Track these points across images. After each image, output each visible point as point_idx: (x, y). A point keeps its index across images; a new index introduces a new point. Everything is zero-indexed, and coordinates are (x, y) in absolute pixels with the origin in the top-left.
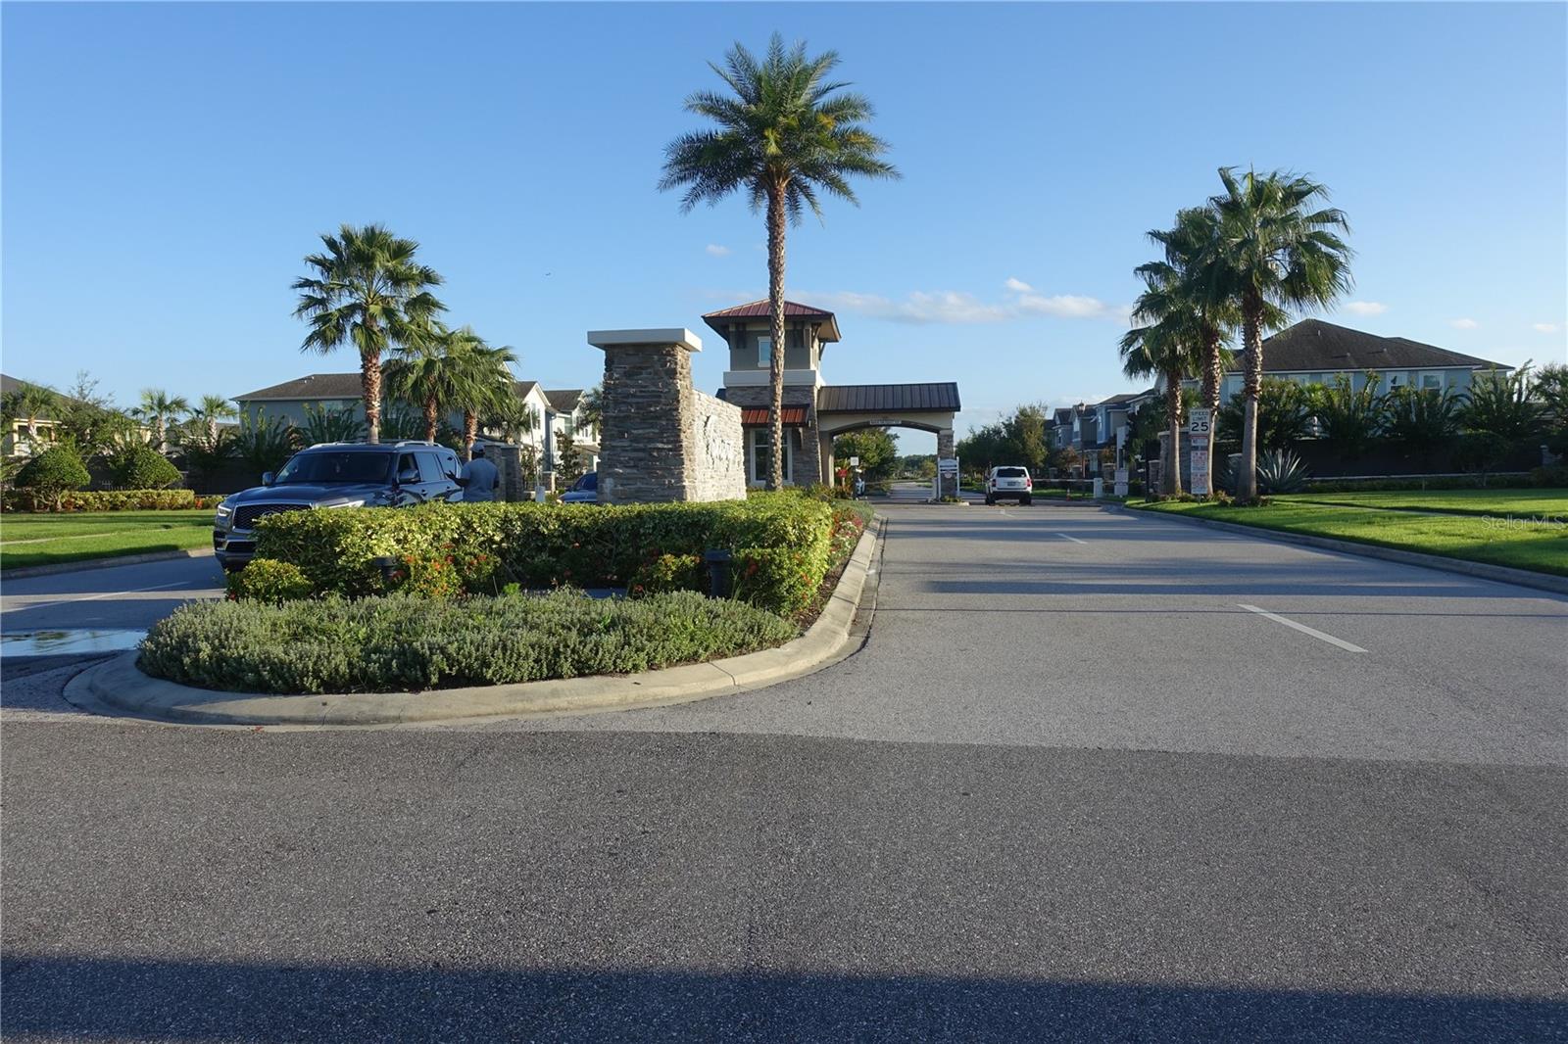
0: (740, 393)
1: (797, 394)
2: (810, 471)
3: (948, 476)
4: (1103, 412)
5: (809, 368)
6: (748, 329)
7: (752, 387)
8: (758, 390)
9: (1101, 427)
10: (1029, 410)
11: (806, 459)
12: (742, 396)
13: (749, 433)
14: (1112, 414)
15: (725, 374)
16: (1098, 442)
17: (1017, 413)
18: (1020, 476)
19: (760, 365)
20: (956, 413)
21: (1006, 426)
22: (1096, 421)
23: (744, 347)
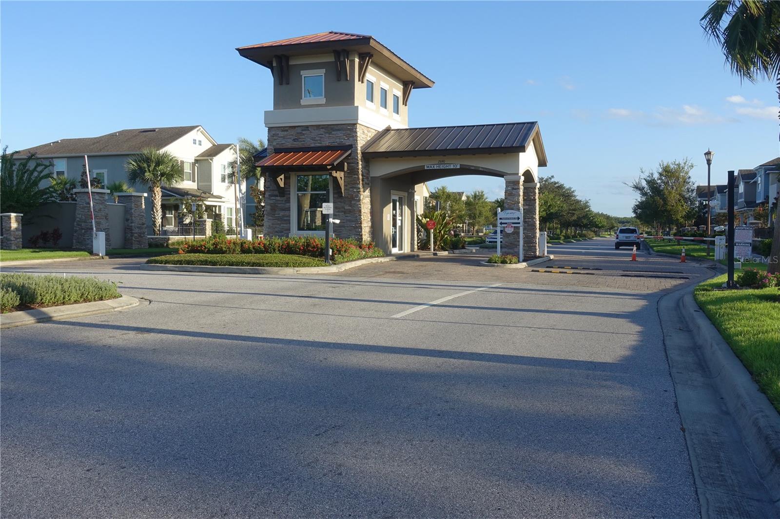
0: (281, 134)
1: (340, 134)
2: (350, 221)
3: (510, 230)
4: (763, 172)
5: (354, 105)
6: (292, 63)
7: (295, 127)
8: (299, 130)
9: (760, 188)
10: (672, 166)
11: (347, 207)
12: (284, 137)
13: (289, 178)
14: (771, 176)
15: (267, 113)
16: (757, 202)
17: (660, 170)
18: (633, 233)
19: (303, 102)
20: (521, 154)
21: (648, 182)
22: (756, 182)
23: (288, 84)
